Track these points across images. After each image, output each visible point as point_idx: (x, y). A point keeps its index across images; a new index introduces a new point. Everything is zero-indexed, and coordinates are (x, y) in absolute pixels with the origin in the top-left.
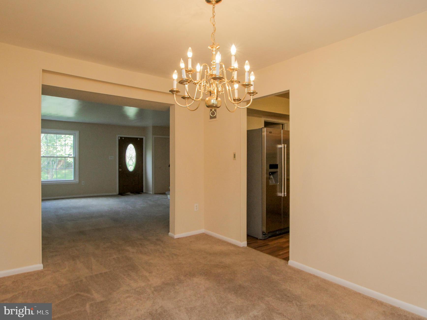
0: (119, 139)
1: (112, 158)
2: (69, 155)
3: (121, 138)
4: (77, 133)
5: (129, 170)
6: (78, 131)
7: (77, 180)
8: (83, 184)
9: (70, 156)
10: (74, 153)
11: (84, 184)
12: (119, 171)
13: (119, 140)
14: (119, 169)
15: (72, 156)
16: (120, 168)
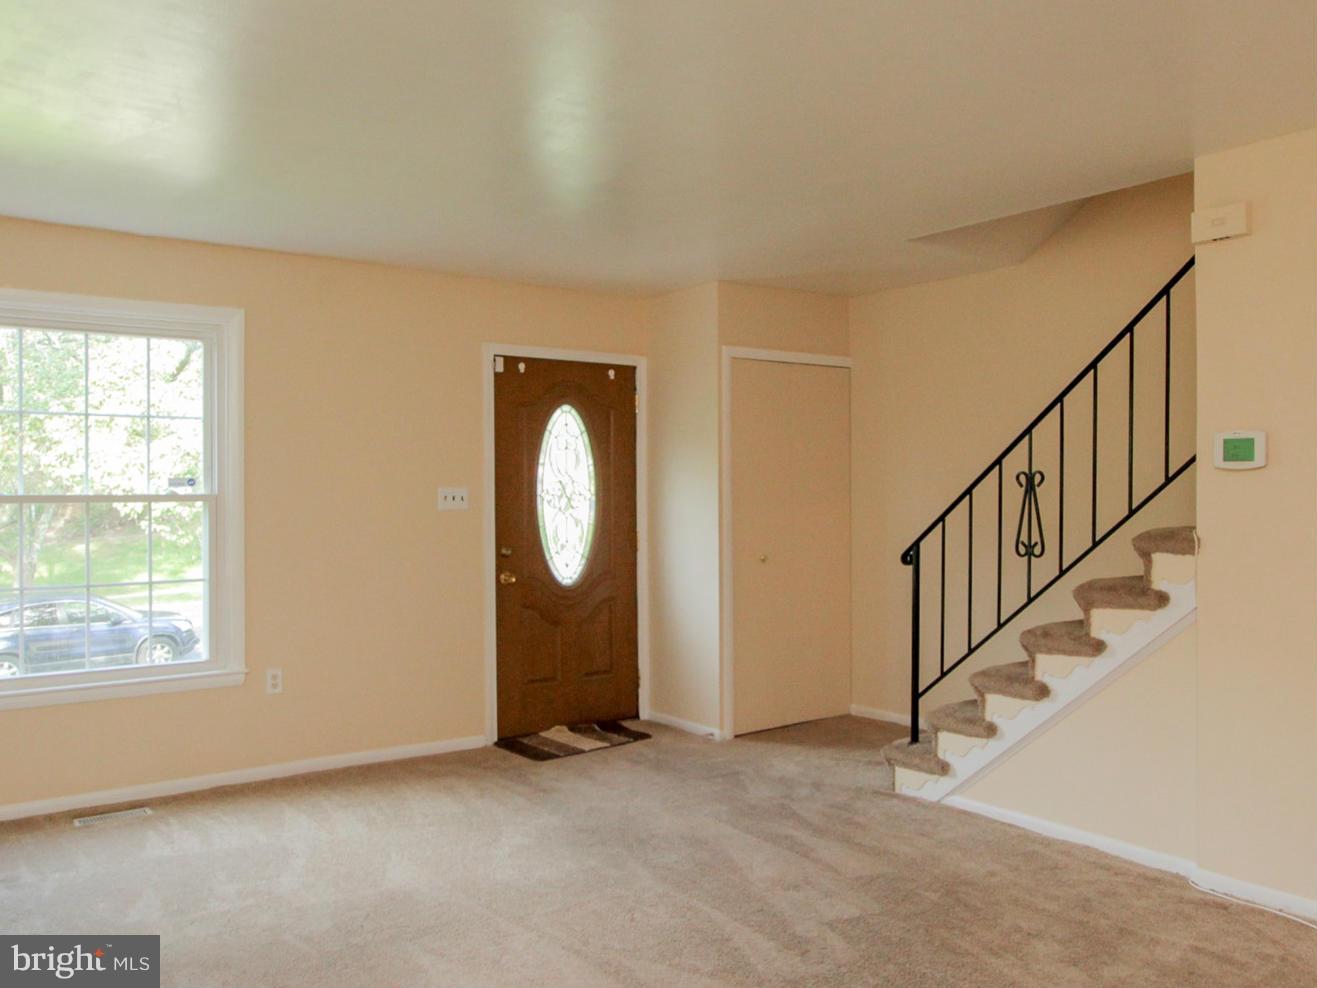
0: (500, 368)
1: (458, 499)
2: (174, 482)
3: (511, 361)
4: (233, 324)
5: (556, 573)
6: (242, 311)
7: (236, 666)
8: (275, 686)
9: (182, 491)
10: (209, 469)
11: (279, 690)
12: (501, 588)
13: (497, 375)
14: (499, 570)
15: (201, 489)
16: (502, 563)
